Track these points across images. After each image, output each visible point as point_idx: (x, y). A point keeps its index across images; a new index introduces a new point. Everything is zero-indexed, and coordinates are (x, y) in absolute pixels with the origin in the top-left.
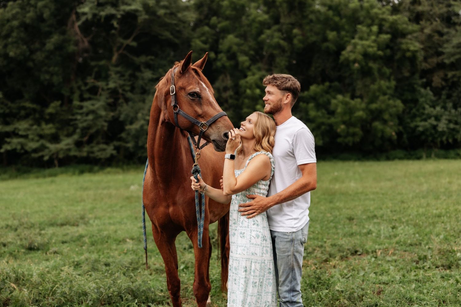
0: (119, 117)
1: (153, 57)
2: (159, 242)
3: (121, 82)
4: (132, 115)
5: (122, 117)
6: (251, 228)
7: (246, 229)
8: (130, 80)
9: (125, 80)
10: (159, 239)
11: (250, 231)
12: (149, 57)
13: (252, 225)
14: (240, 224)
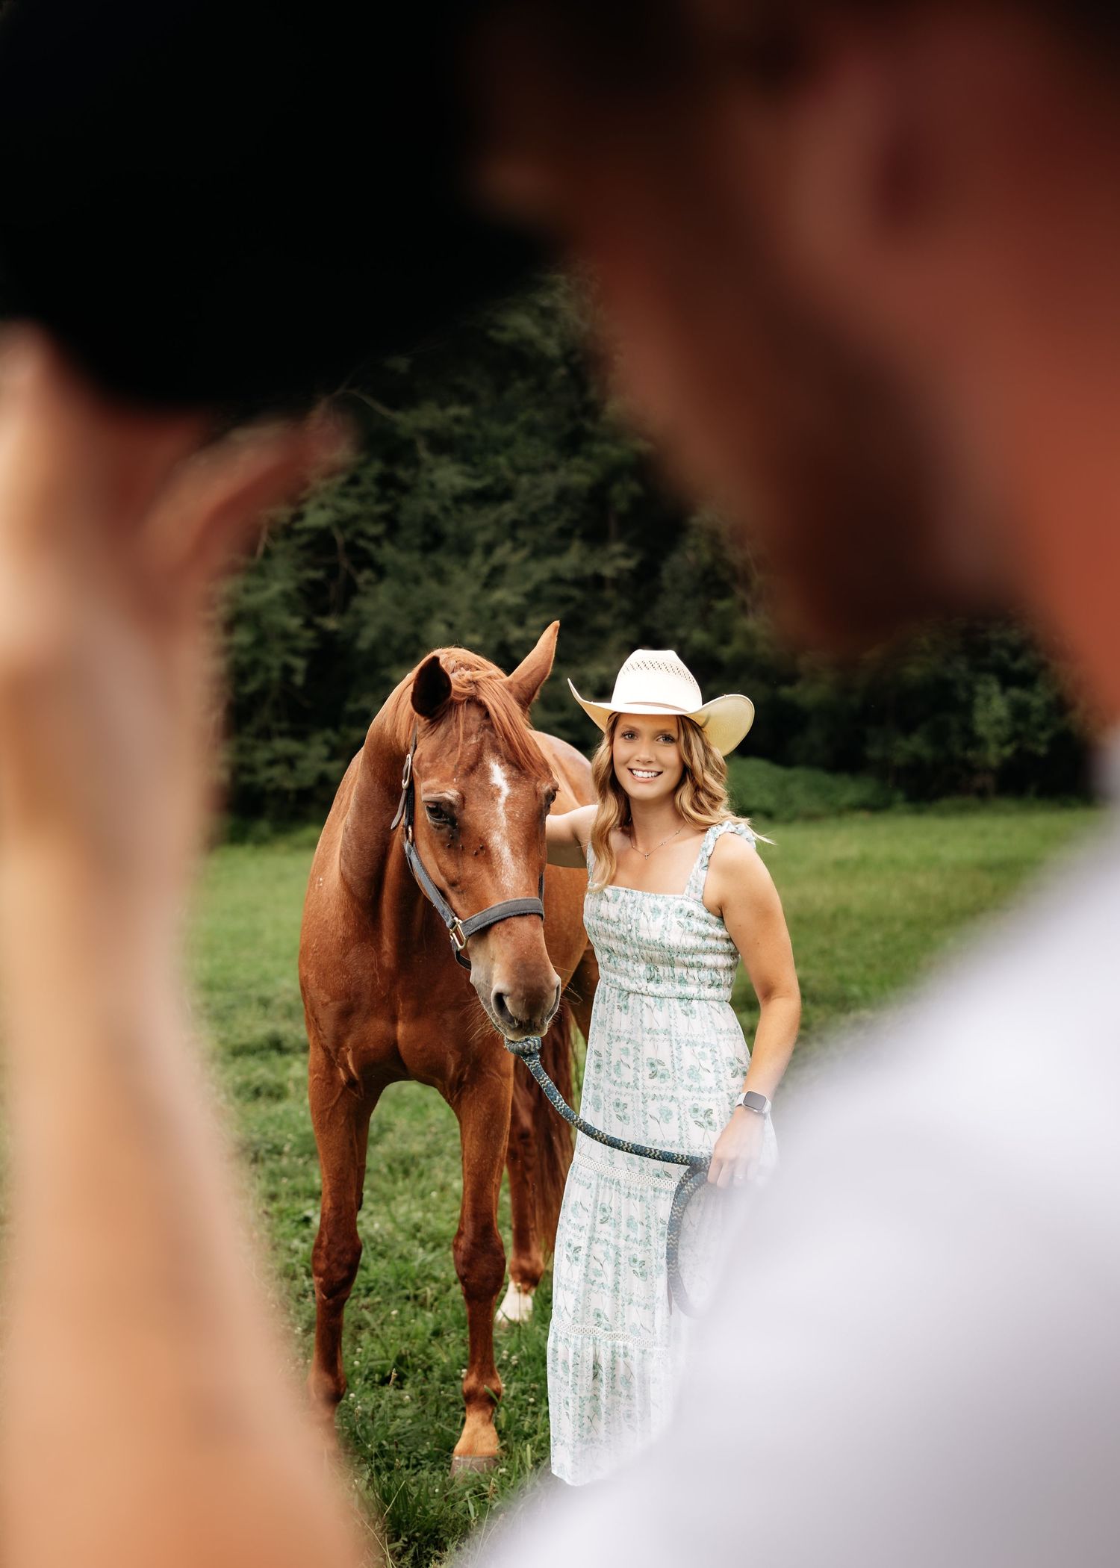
0: (356, 636)
1: (466, 411)
2: (328, 1113)
3: (350, 506)
4: (404, 628)
5: (367, 638)
6: (644, 1087)
7: (630, 1090)
8: (381, 499)
9: (362, 498)
10: (333, 1103)
11: (641, 1099)
12: (454, 411)
13: (647, 1077)
14: (685, 1077)
